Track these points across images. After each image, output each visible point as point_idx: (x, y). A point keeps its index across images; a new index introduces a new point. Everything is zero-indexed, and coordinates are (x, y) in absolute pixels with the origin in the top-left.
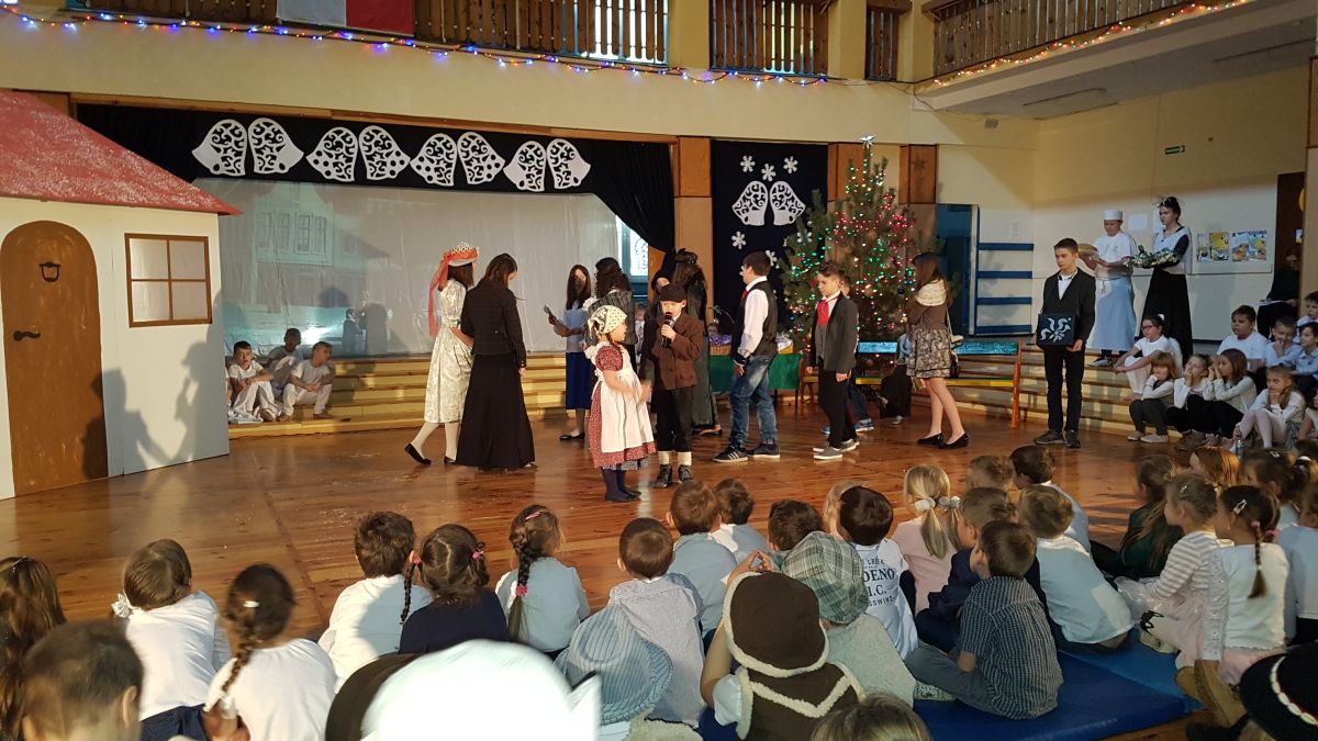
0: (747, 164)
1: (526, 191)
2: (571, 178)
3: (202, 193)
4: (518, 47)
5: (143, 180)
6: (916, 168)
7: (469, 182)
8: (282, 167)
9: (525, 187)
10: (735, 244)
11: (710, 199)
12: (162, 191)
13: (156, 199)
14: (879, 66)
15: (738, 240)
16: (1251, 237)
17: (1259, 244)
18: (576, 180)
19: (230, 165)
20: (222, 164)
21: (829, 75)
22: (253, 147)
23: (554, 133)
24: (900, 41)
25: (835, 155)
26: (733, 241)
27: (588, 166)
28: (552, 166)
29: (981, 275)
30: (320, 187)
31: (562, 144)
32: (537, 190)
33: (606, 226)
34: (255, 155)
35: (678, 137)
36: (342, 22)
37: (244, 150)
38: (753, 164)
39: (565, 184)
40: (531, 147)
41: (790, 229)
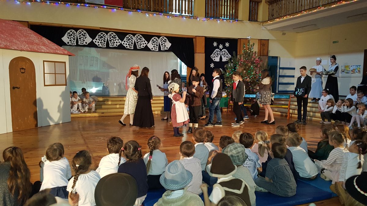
0: (215, 44)
1: (153, 51)
2: (166, 47)
3: (64, 50)
4: (152, 11)
5: (48, 46)
6: (262, 46)
7: (138, 48)
8: (86, 43)
9: (153, 50)
10: (211, 67)
11: (204, 54)
12: (53, 49)
13: (52, 51)
14: (253, 17)
15: (212, 65)
16: (356, 67)
17: (359, 69)
18: (167, 48)
19: (72, 42)
20: (70, 42)
21: (239, 19)
22: (78, 37)
23: (161, 35)
24: (259, 10)
25: (240, 41)
26: (211, 66)
27: (171, 44)
28: (161, 44)
29: (280, 76)
30: (96, 49)
31: (163, 38)
32: (156, 51)
33: (175, 61)
34: (79, 40)
35: (196, 36)
36: (103, 3)
37: (76, 38)
38: (217, 44)
39: (164, 49)
40: (155, 38)
41: (227, 63)
